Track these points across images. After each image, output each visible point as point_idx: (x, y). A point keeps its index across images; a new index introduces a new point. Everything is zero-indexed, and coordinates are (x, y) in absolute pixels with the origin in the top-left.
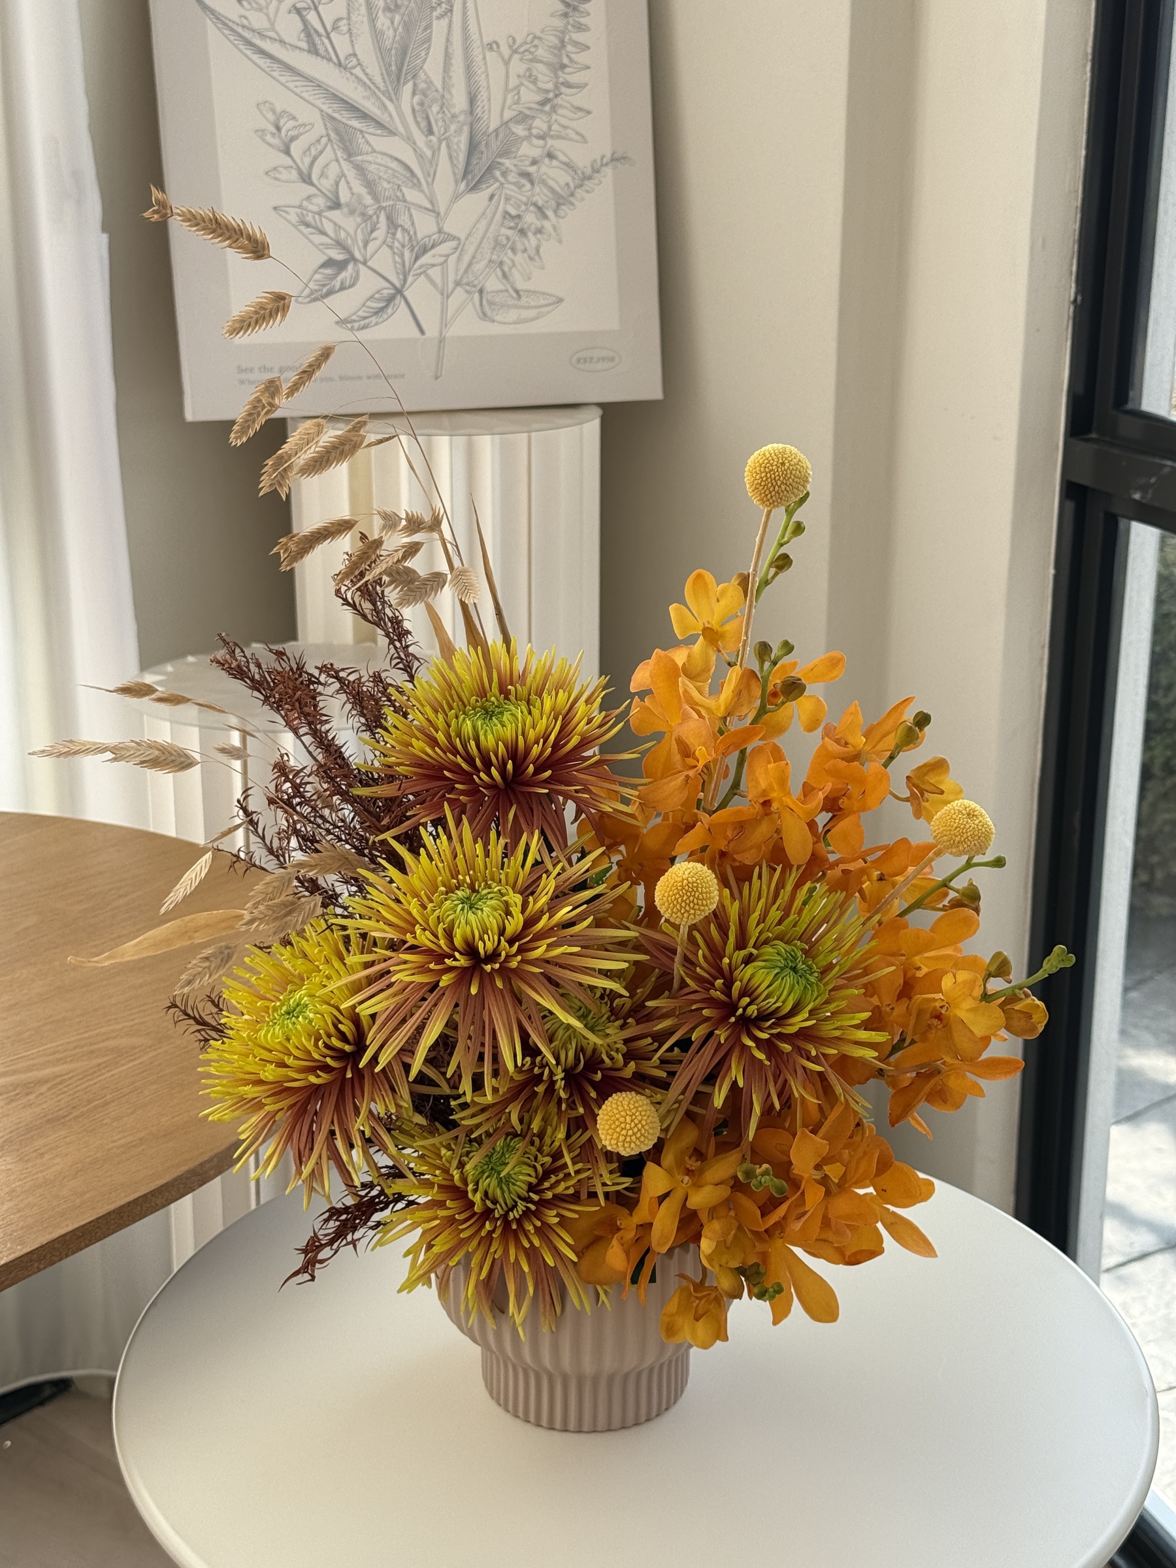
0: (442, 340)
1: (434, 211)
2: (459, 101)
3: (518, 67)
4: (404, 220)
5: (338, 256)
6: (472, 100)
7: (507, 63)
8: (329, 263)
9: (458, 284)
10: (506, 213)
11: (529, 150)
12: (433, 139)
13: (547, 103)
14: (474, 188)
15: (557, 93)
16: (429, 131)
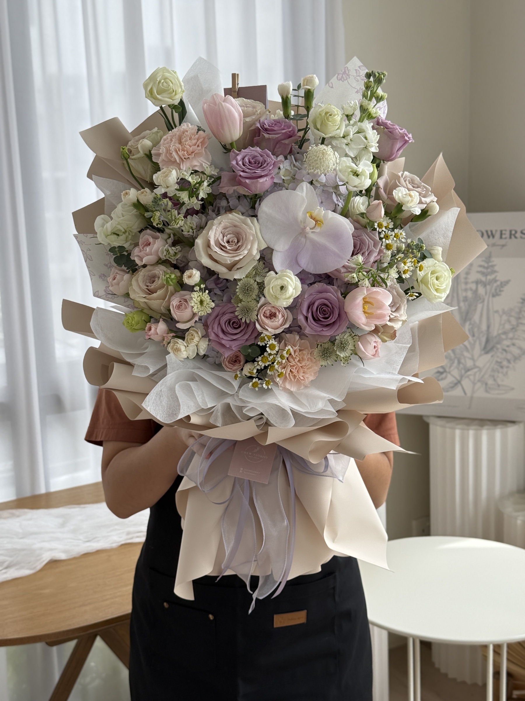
0: (472, 397)
1: (472, 359)
2: (484, 327)
3: (505, 318)
4: (463, 361)
5: (441, 370)
6: (488, 327)
7: (501, 316)
8: (438, 372)
9: (479, 381)
10: (497, 362)
11: (506, 342)
12: (475, 338)
13: (514, 329)
14: (487, 353)
15: (518, 326)
16: (473, 336)
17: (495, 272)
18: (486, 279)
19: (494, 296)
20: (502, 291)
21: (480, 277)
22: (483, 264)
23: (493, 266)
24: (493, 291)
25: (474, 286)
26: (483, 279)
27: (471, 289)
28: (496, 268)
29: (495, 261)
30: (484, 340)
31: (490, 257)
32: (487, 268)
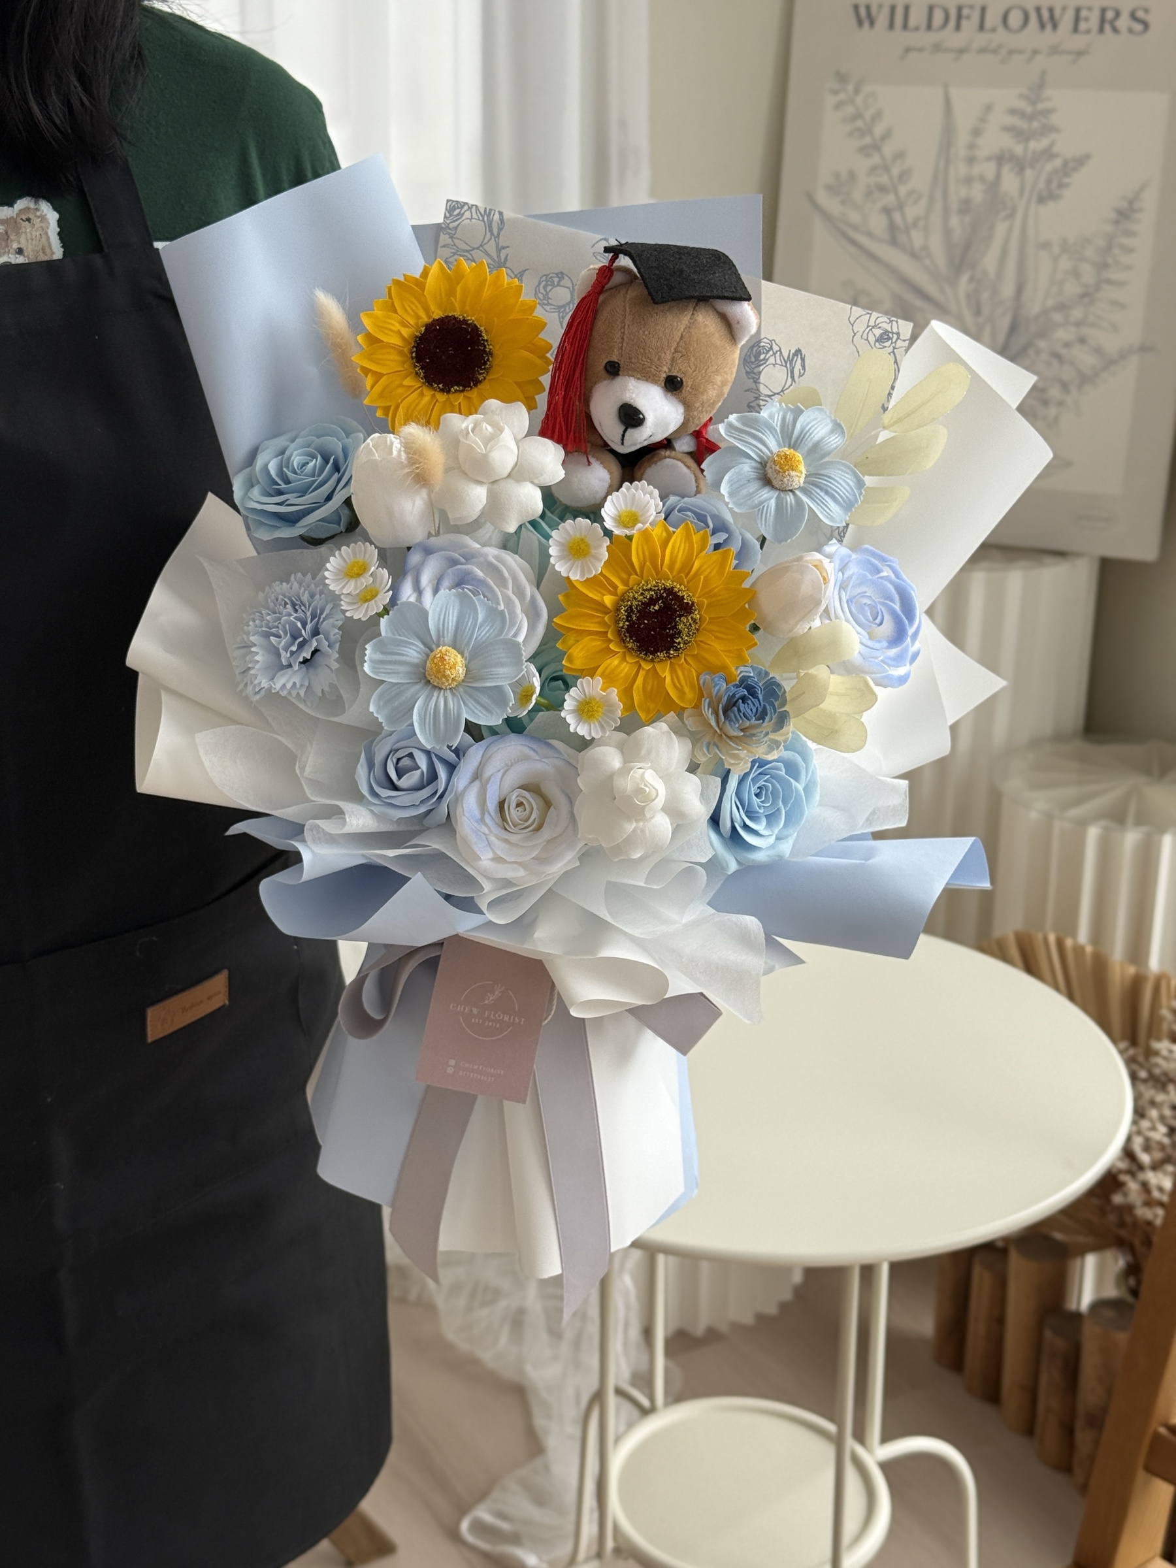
2: (1008, 290)
3: (1065, 263)
6: (1020, 289)
7: (1056, 260)
11: (1062, 334)
13: (1087, 296)
15: (1098, 288)
16: (978, 312)
17: (1052, 129)
18: (1026, 149)
19: (1041, 200)
20: (1067, 185)
21: (1007, 142)
22: (1022, 104)
23: (1046, 113)
24: (1041, 185)
25: (989, 170)
26: (1019, 150)
27: (982, 179)
28: (1055, 119)
29: (1056, 97)
30: (1004, 323)
31: (1041, 85)
32: (1030, 118)
